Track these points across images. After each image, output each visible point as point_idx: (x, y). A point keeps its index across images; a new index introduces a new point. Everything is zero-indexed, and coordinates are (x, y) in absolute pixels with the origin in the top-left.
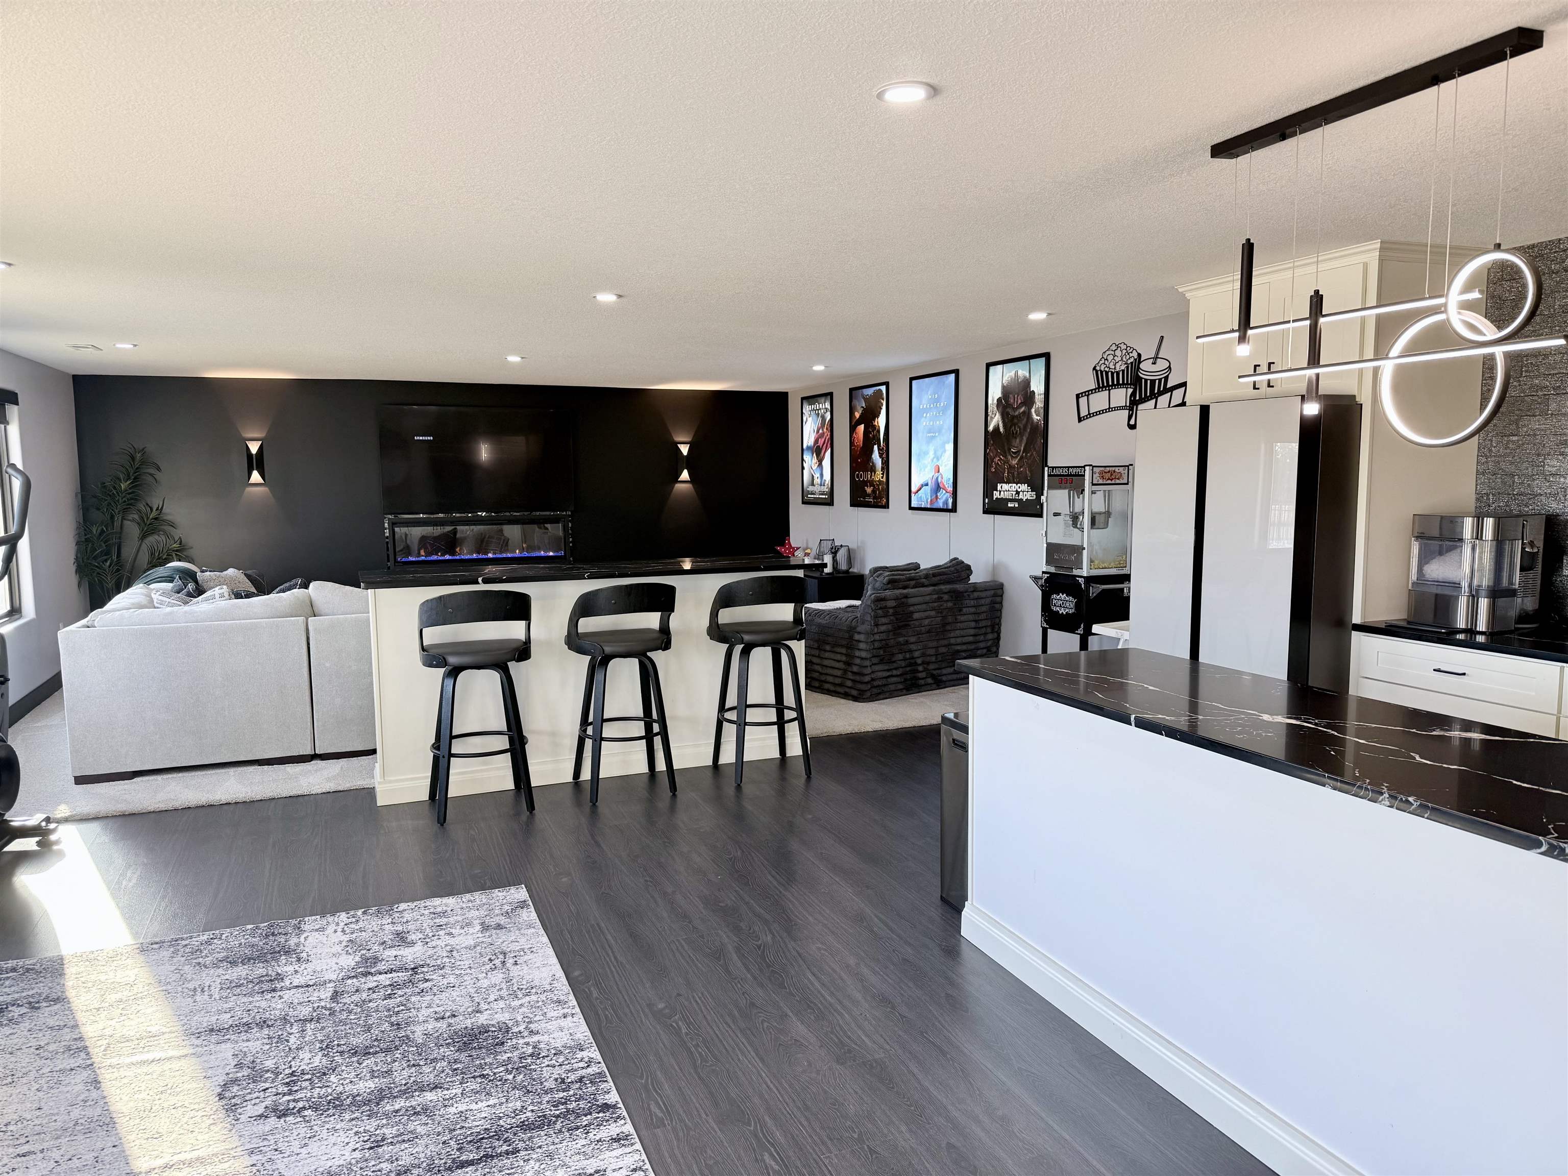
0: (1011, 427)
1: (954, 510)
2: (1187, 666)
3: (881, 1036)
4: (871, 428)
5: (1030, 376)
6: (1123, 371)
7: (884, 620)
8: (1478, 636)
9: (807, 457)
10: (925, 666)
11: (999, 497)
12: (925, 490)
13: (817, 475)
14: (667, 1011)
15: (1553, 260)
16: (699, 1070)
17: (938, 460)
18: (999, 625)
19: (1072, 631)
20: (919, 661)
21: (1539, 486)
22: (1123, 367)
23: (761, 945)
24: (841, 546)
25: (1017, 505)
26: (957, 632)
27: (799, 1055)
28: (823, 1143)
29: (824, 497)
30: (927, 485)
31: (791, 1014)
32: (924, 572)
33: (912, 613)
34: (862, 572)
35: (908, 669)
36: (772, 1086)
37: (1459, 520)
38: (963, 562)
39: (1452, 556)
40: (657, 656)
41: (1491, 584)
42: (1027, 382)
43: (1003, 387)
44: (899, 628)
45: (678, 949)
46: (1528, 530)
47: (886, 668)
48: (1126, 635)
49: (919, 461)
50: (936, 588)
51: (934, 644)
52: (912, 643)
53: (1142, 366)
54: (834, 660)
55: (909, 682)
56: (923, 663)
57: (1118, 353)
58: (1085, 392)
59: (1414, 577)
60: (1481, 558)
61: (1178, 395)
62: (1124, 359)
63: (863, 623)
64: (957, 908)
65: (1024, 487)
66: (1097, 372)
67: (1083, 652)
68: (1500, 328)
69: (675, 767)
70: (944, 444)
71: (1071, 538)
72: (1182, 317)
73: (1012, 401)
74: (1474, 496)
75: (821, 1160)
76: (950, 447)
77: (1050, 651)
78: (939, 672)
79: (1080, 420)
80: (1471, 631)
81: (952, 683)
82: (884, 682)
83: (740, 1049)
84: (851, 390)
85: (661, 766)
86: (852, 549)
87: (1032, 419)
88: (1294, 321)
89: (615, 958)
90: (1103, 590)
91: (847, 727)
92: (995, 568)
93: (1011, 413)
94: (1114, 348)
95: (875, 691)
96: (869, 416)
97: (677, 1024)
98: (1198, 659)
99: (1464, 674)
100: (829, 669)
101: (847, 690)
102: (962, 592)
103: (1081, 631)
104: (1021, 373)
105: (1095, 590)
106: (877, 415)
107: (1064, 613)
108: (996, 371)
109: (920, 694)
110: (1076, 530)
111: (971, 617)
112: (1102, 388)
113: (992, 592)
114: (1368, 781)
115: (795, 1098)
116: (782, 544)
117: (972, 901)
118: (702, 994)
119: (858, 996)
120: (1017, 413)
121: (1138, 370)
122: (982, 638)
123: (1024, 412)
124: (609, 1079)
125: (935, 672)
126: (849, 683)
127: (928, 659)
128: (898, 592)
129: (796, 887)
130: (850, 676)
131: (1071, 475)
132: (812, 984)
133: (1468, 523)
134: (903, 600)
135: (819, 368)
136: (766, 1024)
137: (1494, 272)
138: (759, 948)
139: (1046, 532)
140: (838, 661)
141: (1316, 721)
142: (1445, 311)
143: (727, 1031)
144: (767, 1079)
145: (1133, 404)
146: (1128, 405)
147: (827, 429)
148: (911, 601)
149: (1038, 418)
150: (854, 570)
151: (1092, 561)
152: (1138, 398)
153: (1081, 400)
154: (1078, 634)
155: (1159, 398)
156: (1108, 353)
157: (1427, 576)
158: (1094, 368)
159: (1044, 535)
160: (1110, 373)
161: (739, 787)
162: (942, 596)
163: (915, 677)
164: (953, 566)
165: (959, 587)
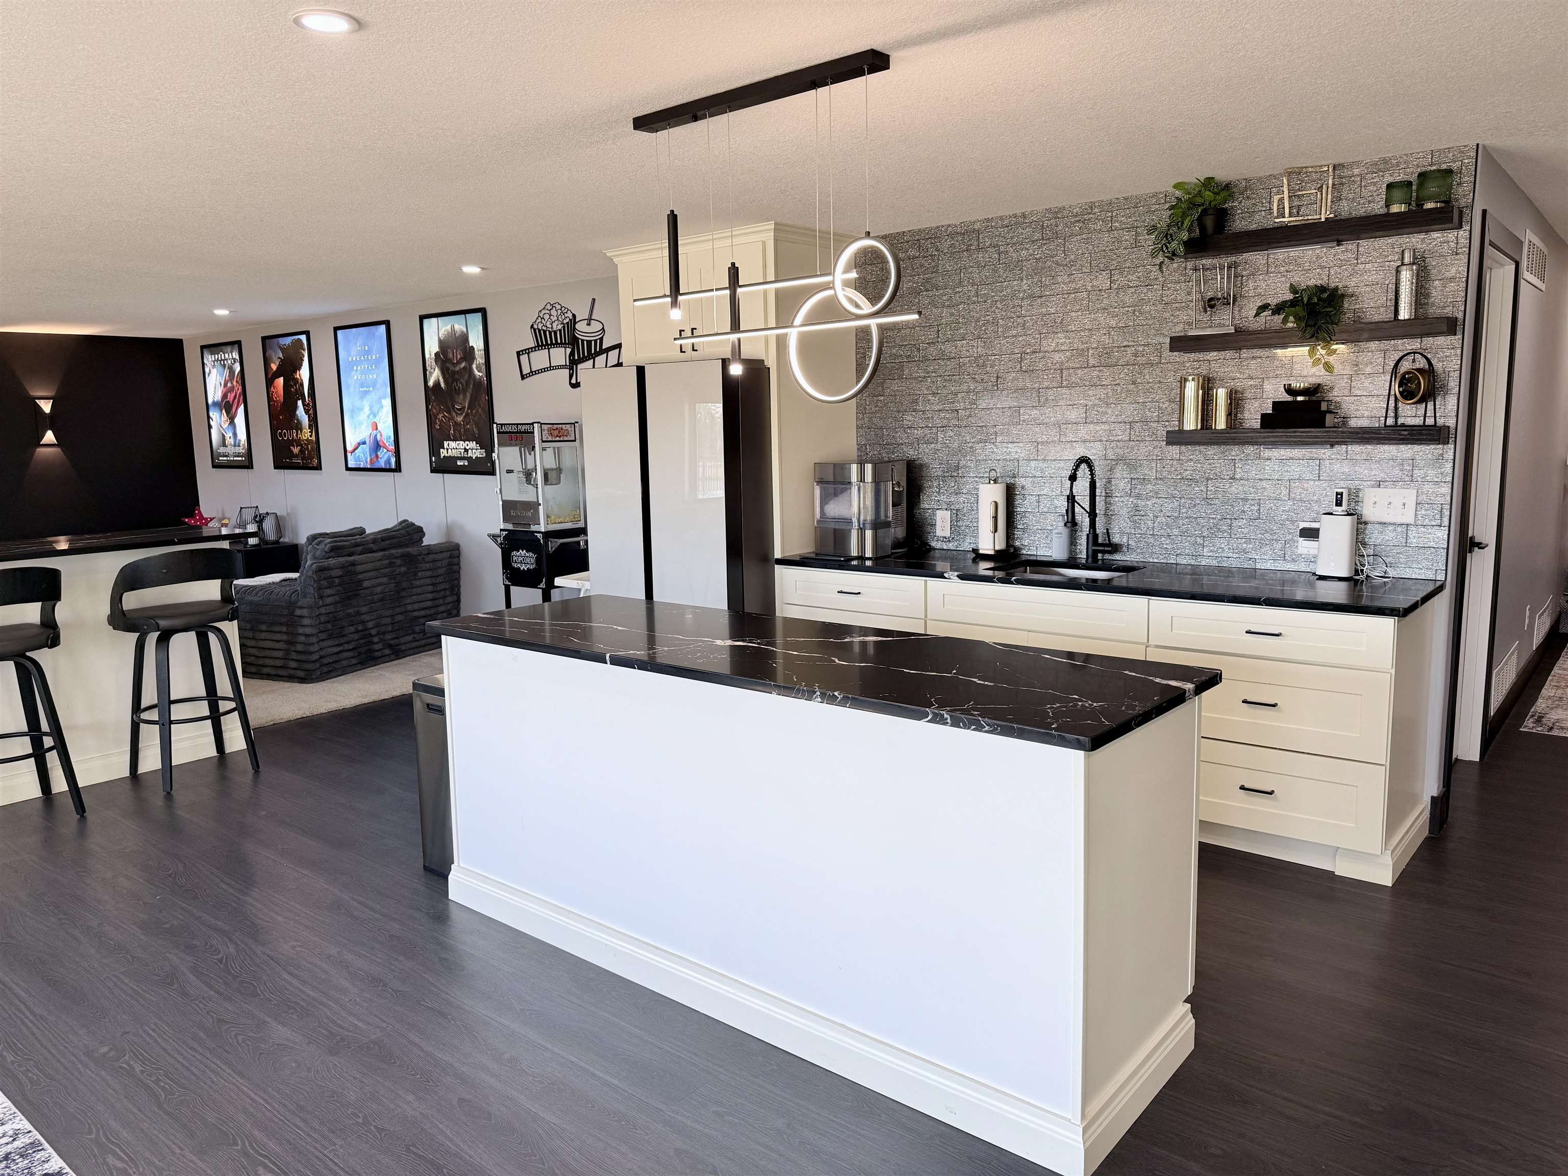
0: (452, 382)
1: (398, 469)
2: (643, 606)
3: (376, 1016)
4: (292, 383)
5: (467, 331)
6: (560, 330)
7: (329, 591)
8: (866, 562)
9: (214, 415)
10: (381, 636)
11: (446, 455)
12: (363, 449)
13: (229, 435)
14: (112, 1054)
15: (900, 250)
16: (165, 1106)
17: (375, 416)
18: (458, 586)
19: (534, 585)
20: (374, 632)
21: (901, 438)
22: (560, 327)
23: (222, 958)
24: (267, 513)
25: (466, 464)
26: (414, 597)
27: (284, 1059)
28: (324, 1137)
29: (240, 459)
30: (364, 443)
31: (269, 1020)
32: (371, 537)
33: (362, 581)
34: (295, 542)
35: (362, 641)
36: (256, 1098)
37: (847, 466)
38: (414, 524)
39: (842, 498)
40: (43, 656)
41: (873, 518)
42: (465, 338)
43: (440, 341)
44: (349, 598)
45: (116, 985)
46: (895, 474)
47: (337, 642)
48: (587, 585)
49: (352, 417)
50: (386, 553)
51: (389, 612)
52: (365, 614)
53: (577, 326)
54: (273, 640)
55: (364, 656)
56: (378, 634)
57: (553, 312)
58: (525, 350)
59: (818, 516)
60: (864, 498)
61: (613, 355)
62: (560, 319)
63: (305, 597)
64: (443, 876)
65: (472, 445)
66: (535, 330)
67: (546, 604)
68: (873, 305)
69: (81, 784)
70: (379, 401)
71: (527, 495)
72: (610, 280)
73: (451, 356)
74: (856, 447)
75: (325, 1155)
76: (387, 402)
77: (514, 605)
78: (396, 641)
79: (523, 377)
80: (862, 558)
81: (412, 651)
82: (335, 658)
83: (212, 1071)
84: (264, 339)
85: (59, 784)
86: (281, 517)
87: (474, 376)
88: (717, 290)
89: (32, 1012)
90: (562, 544)
91: (297, 712)
92: (449, 529)
93: (452, 368)
94: (549, 307)
95: (325, 669)
96: (289, 367)
97: (129, 1065)
98: (652, 599)
99: (859, 593)
100: (267, 651)
101: (292, 672)
102: (416, 556)
103: (543, 585)
104: (457, 327)
105: (553, 544)
106: (299, 367)
107: (526, 569)
108: (431, 326)
109: (377, 667)
110: (530, 486)
111: (428, 581)
112: (542, 346)
113: (449, 553)
114: (804, 684)
115: (286, 1103)
116: (191, 515)
117: (459, 863)
118: (155, 1024)
119: (346, 984)
120: (457, 369)
121: (574, 330)
122: (441, 601)
123: (465, 368)
124: (46, 1145)
125: (392, 642)
126: (293, 664)
127: (383, 629)
128: (342, 560)
129: (256, 890)
130: (294, 656)
131: (521, 432)
132: (290, 984)
133: (854, 468)
134: (350, 568)
135: (222, 312)
136: (240, 1038)
137: (859, 257)
138: (221, 961)
139: (501, 490)
140: (278, 641)
141: (759, 641)
142: (833, 288)
143: (194, 1056)
144: (250, 1092)
145: (573, 364)
146: (568, 364)
147: (237, 382)
148: (359, 568)
149: (481, 374)
150: (286, 540)
151: (548, 517)
152: (576, 358)
153: (521, 357)
154: (540, 588)
155: (596, 359)
156: (543, 312)
157: (827, 515)
158: (532, 326)
159: (499, 492)
160: (547, 332)
161: (169, 796)
162: (394, 560)
163: (370, 649)
164: (403, 528)
165: (412, 550)
